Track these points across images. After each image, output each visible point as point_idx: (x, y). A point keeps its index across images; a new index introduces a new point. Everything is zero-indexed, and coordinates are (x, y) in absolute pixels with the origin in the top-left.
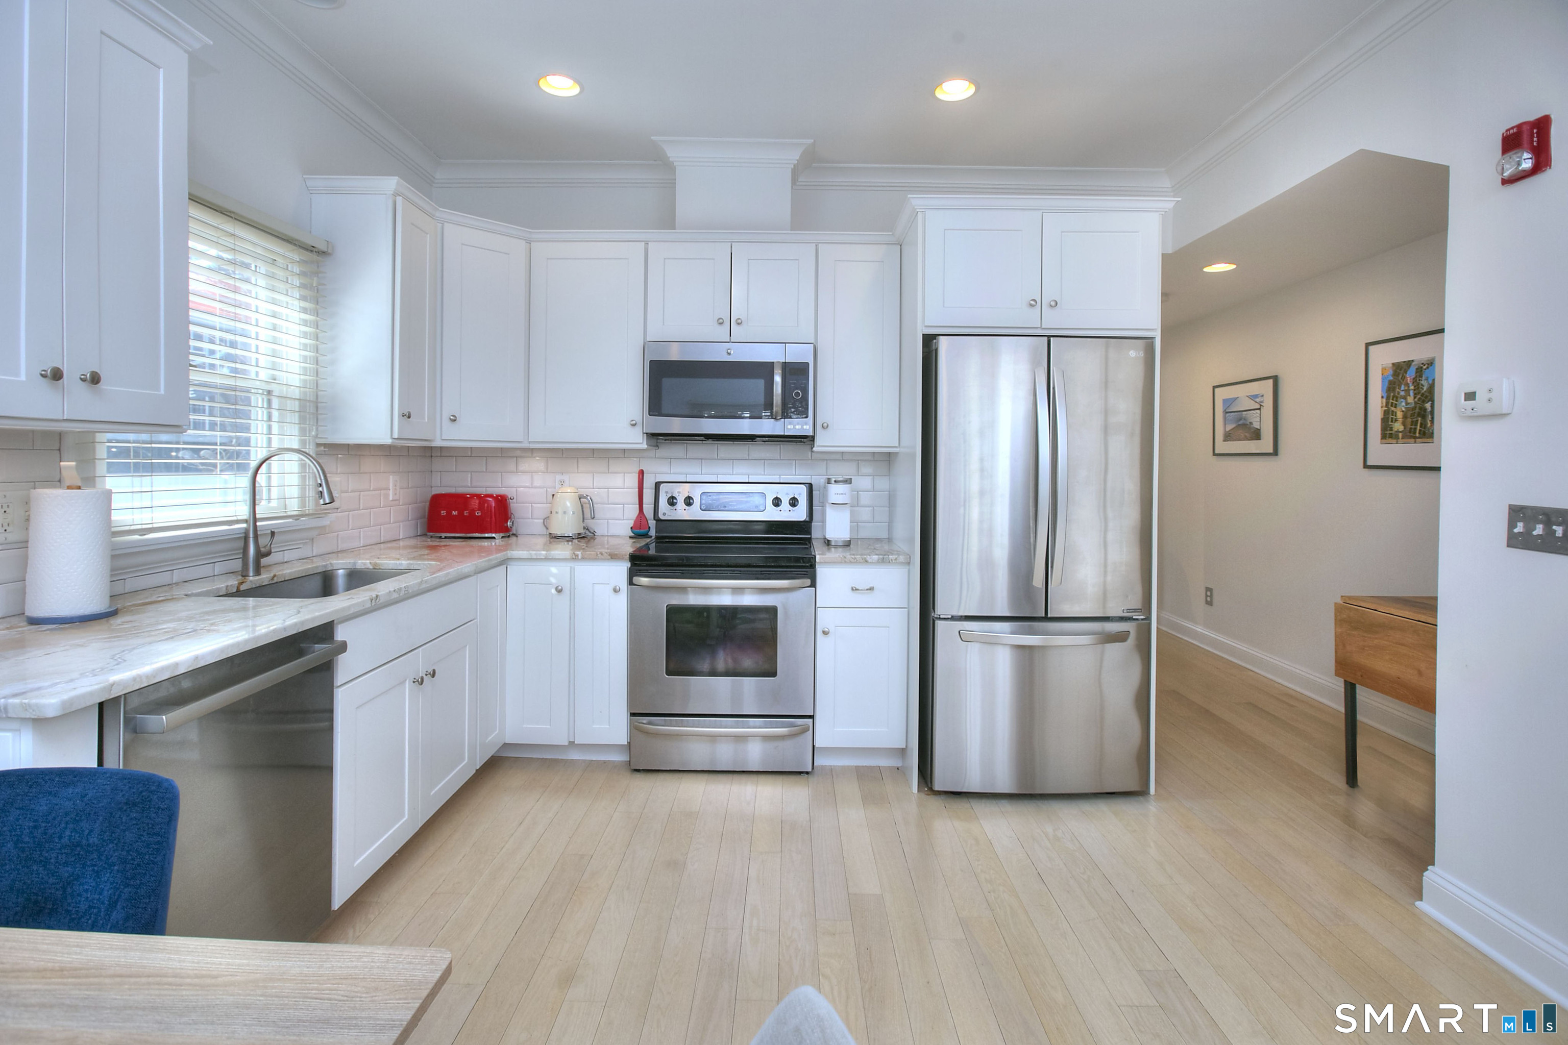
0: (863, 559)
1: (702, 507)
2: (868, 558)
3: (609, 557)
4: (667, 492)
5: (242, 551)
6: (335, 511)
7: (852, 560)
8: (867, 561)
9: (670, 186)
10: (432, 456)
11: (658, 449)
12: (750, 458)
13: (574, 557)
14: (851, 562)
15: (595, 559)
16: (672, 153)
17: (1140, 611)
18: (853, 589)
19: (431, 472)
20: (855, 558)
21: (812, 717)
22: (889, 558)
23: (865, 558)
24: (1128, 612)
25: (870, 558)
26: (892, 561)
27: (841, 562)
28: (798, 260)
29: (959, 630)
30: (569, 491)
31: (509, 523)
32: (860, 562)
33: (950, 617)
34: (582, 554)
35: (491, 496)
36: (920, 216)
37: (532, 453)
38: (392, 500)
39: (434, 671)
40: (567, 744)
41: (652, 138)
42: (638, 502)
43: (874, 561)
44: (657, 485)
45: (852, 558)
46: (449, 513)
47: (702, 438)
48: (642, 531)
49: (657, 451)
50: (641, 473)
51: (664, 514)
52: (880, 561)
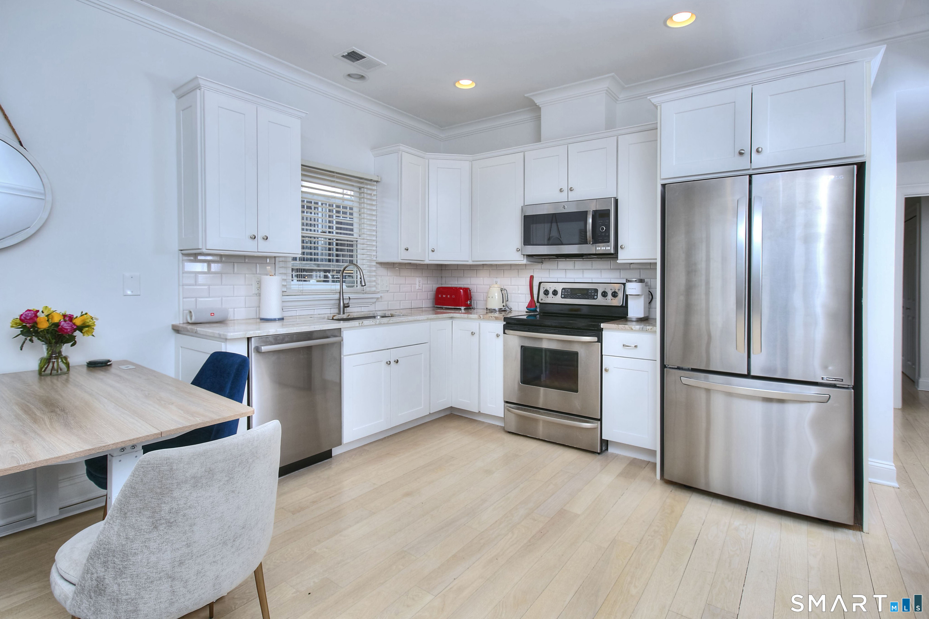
0: (629, 328)
1: (562, 296)
2: (633, 327)
3: (495, 319)
4: (544, 288)
5: (338, 305)
6: (387, 292)
7: (623, 328)
8: (632, 329)
9: (538, 119)
10: (442, 270)
11: (543, 264)
12: (593, 268)
13: (479, 318)
14: (622, 329)
15: (489, 319)
16: (538, 101)
17: (841, 380)
18: (623, 345)
19: (442, 277)
20: (625, 327)
21: (601, 420)
22: (647, 328)
23: (631, 327)
24: (827, 380)
25: (635, 327)
26: (649, 330)
27: (616, 329)
28: (606, 148)
29: (680, 376)
30: (496, 286)
31: (468, 302)
32: (627, 329)
33: (676, 367)
34: (483, 316)
35: (461, 288)
36: (659, 107)
37: (483, 267)
38: (418, 289)
39: (397, 360)
40: (477, 412)
41: (525, 95)
42: (530, 293)
43: (637, 329)
44: (540, 283)
45: (623, 327)
46: (442, 296)
47: (555, 257)
48: (532, 309)
49: (542, 265)
50: (532, 278)
51: (542, 300)
52: (640, 329)
